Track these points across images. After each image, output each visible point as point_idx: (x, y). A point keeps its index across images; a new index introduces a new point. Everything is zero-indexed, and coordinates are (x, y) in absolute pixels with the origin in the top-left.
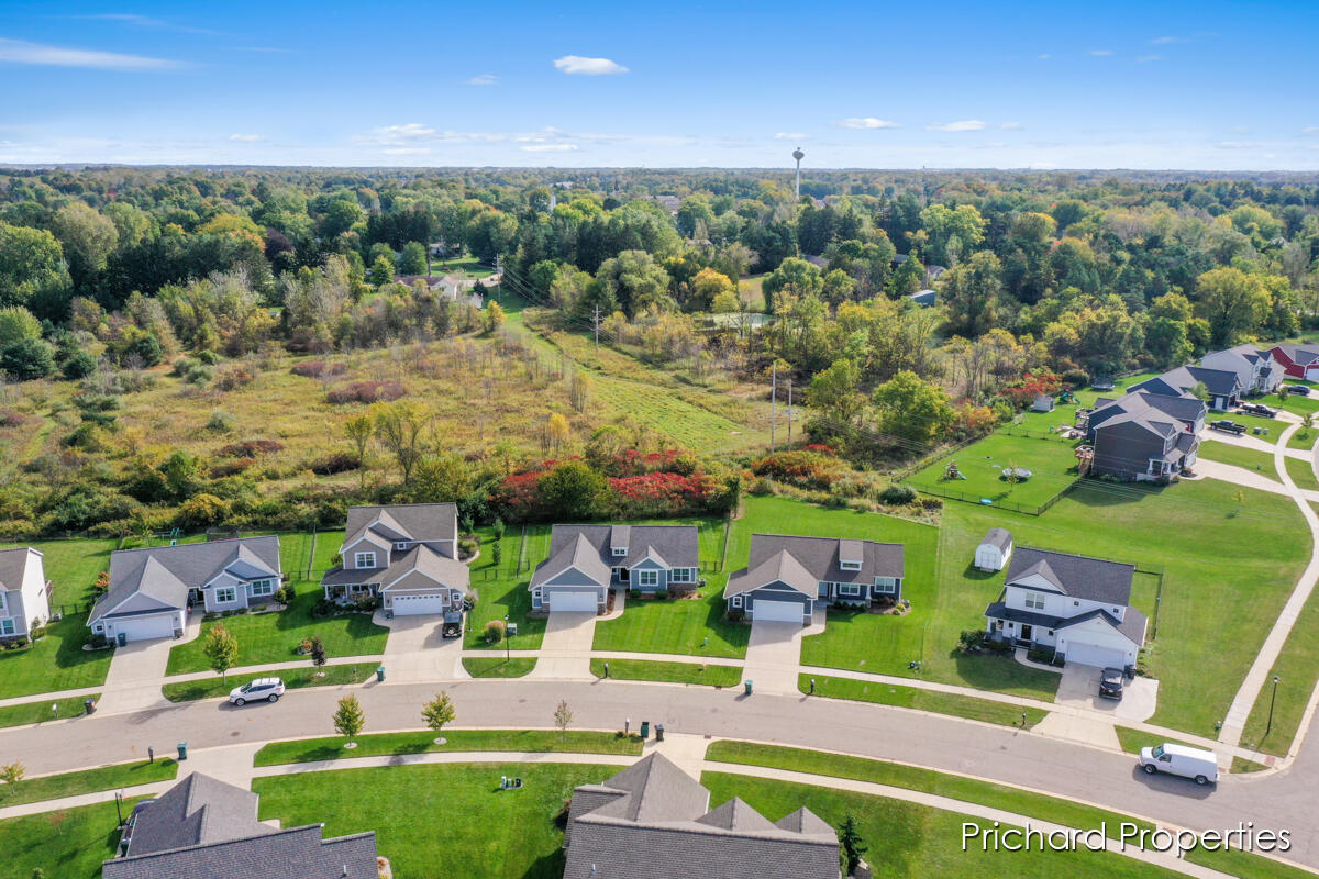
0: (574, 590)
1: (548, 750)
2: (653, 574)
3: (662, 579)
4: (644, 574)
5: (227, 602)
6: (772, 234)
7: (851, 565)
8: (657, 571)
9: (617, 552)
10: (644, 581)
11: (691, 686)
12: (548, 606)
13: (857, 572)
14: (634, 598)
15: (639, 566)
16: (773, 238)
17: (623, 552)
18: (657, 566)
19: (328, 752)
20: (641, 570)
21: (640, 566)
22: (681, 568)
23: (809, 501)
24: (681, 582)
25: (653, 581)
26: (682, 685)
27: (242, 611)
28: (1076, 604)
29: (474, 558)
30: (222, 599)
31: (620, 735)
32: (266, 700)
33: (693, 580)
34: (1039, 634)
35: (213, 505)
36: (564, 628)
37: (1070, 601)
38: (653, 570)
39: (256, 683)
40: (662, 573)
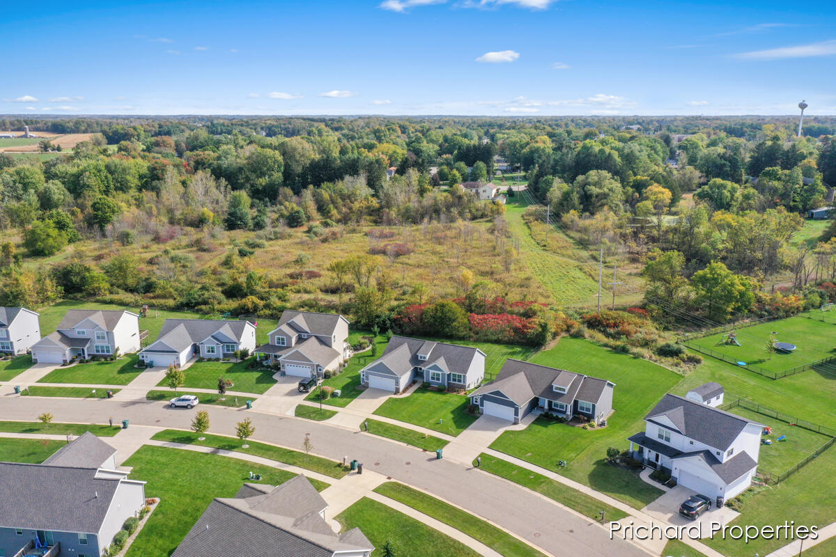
0: (382, 376)
1: (294, 464)
2: (438, 375)
3: (444, 379)
4: (433, 374)
5: (211, 354)
6: (724, 162)
7: (560, 389)
8: (440, 373)
9: (421, 357)
10: (433, 378)
11: (410, 446)
12: (367, 383)
13: (564, 394)
14: (425, 388)
15: (430, 368)
16: (724, 165)
17: (425, 358)
18: (441, 370)
19: (188, 439)
20: (431, 371)
22: (457, 374)
23: (606, 345)
24: (457, 383)
25: (438, 379)
26: (405, 445)
27: (217, 360)
28: (692, 443)
29: (364, 350)
30: (209, 351)
31: (339, 465)
32: (185, 407)
34: (664, 460)
36: (369, 398)
37: (688, 440)
38: (438, 372)
39: (183, 397)
40: (443, 375)
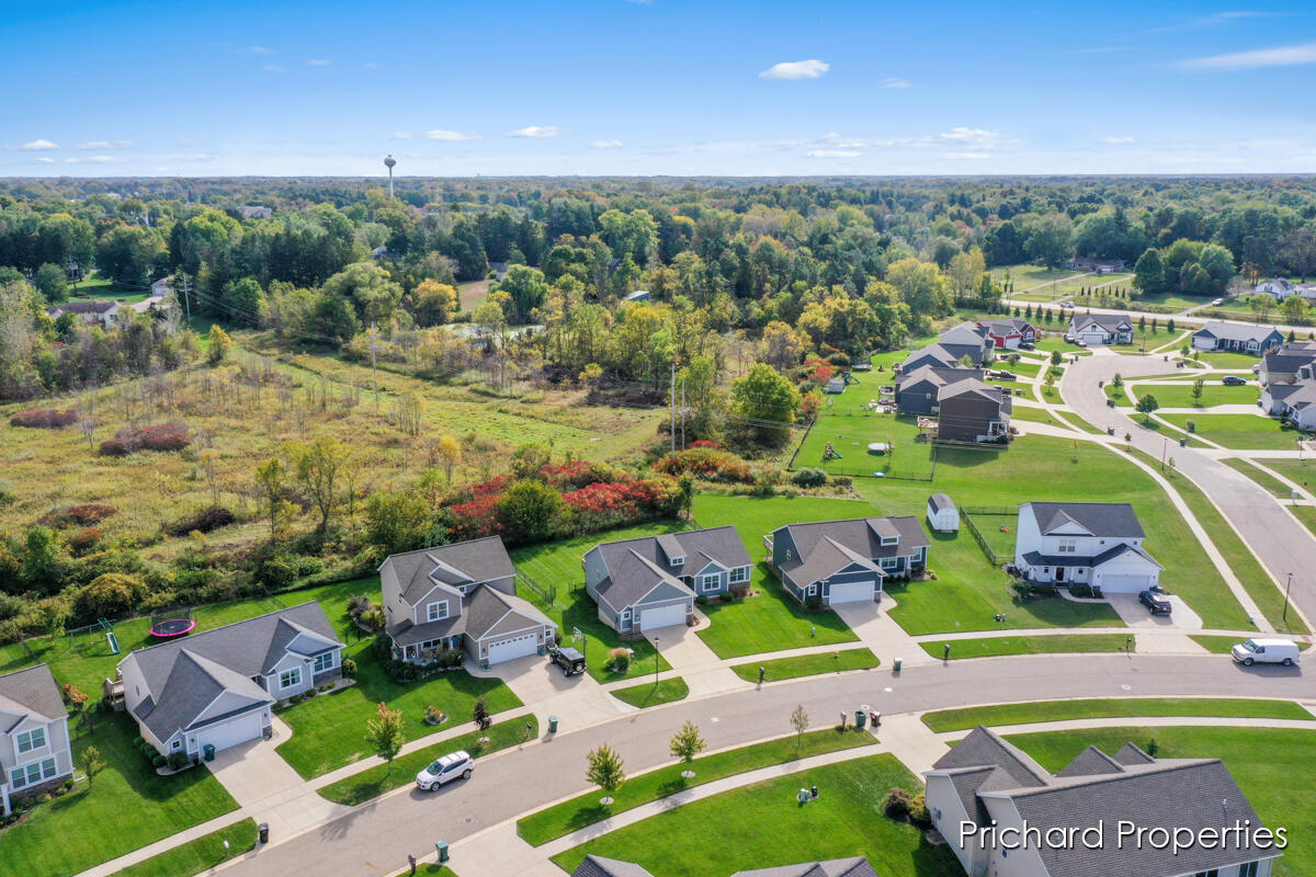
0: (664, 605)
1: (795, 758)
2: (716, 578)
3: (724, 581)
4: (708, 580)
5: (292, 686)
6: (460, 242)
7: (890, 540)
8: (719, 574)
9: (675, 561)
10: (708, 586)
11: (842, 673)
12: (638, 627)
13: (896, 546)
16: (462, 247)
17: (680, 560)
18: (719, 569)
19: (590, 814)
20: (704, 576)
21: (704, 572)
22: (738, 568)
23: (735, 493)
24: (737, 582)
25: (716, 585)
26: (835, 674)
27: (310, 694)
28: (1103, 543)
30: (286, 684)
32: (461, 779)
33: (747, 578)
34: (1072, 574)
35: (128, 585)
36: (673, 644)
37: (1097, 540)
38: (715, 574)
39: (445, 761)
40: (723, 575)
